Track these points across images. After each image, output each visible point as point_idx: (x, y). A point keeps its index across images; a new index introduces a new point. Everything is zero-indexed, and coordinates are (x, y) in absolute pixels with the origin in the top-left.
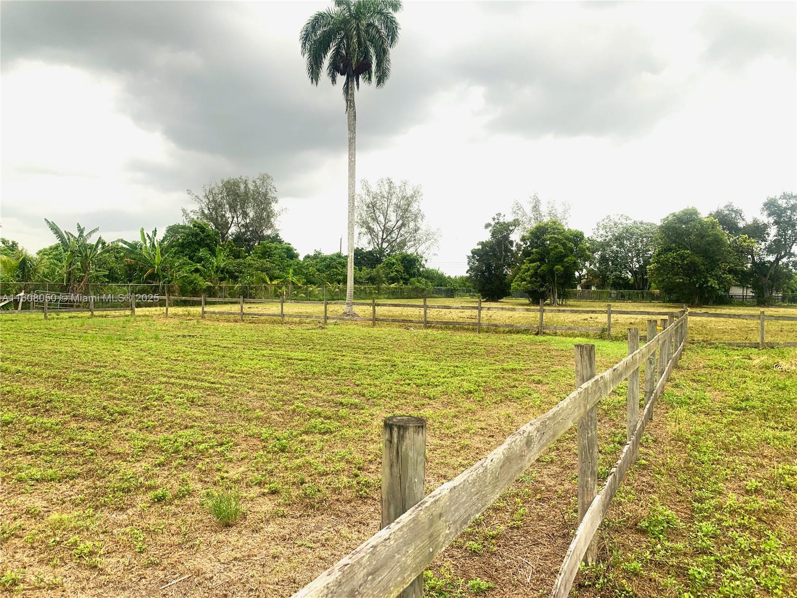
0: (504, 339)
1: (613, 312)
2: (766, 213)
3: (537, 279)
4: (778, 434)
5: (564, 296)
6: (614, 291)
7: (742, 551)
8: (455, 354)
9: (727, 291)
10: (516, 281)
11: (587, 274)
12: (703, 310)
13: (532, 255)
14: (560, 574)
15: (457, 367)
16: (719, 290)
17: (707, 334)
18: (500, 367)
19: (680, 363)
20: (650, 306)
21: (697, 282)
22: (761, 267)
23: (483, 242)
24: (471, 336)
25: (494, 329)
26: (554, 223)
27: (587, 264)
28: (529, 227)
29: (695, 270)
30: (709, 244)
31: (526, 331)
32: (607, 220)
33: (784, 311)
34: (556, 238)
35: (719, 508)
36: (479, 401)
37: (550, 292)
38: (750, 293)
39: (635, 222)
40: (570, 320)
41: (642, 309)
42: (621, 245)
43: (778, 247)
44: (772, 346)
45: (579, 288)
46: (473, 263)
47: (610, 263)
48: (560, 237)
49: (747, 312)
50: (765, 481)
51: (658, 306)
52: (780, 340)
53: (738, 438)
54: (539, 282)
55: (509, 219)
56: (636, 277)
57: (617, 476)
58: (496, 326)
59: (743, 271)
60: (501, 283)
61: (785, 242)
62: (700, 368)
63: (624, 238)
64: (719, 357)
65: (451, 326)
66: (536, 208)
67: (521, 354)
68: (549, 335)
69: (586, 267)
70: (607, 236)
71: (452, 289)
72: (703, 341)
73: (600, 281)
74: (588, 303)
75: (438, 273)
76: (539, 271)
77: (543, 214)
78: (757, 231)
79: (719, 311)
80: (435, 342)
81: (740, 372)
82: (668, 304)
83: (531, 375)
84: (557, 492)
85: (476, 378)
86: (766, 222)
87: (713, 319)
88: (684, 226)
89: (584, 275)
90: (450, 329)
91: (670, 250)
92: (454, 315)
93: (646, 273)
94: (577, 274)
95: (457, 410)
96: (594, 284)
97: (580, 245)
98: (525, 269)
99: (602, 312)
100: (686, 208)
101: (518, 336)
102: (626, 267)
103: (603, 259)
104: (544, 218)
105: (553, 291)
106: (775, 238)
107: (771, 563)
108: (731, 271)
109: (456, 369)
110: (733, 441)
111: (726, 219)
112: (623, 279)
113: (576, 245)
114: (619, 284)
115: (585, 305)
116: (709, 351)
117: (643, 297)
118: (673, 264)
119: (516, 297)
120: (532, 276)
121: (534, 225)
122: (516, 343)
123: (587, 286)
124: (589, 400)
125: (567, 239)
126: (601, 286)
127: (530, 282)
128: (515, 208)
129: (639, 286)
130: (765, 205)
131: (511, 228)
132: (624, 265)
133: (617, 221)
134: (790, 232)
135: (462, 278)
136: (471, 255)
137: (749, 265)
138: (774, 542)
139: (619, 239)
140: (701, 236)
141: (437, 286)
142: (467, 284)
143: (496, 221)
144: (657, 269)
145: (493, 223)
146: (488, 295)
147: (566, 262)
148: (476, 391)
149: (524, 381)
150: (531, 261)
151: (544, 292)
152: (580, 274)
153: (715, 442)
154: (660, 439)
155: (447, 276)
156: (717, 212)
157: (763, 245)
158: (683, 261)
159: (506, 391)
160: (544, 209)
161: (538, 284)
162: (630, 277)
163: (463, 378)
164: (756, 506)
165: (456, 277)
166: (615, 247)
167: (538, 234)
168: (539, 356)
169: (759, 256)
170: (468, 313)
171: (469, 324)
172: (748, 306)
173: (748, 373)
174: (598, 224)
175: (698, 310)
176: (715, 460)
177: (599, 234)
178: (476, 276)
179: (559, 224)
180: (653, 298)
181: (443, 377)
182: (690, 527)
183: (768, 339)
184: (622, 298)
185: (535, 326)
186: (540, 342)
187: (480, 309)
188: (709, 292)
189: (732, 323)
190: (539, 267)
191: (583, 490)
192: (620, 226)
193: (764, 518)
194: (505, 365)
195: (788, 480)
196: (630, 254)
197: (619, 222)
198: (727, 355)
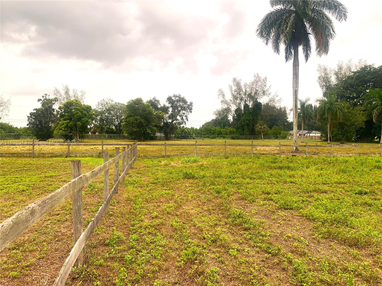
0: (48, 161)
1: (104, 145)
2: (168, 102)
3: (68, 129)
4: (166, 192)
5: (82, 137)
6: (107, 135)
7: (147, 243)
8: (17, 171)
9: (154, 134)
10: (56, 130)
11: (94, 127)
12: (145, 143)
13: (65, 117)
14: (59, 276)
15: (17, 178)
16: (151, 134)
17: (145, 153)
18: (44, 175)
19: (133, 166)
20: (123, 141)
21: (143, 131)
22: (166, 124)
23: (37, 109)
24: (28, 160)
25: (42, 155)
26: (77, 101)
27: (94, 122)
28: (64, 102)
29: (141, 126)
30: (147, 114)
31: (61, 156)
32: (103, 101)
33: (175, 142)
34: (77, 108)
35: (140, 227)
36: (28, 195)
37: (75, 135)
38: (163, 135)
39: (116, 103)
40: (84, 149)
41: (119, 143)
42: (110, 113)
43: (173, 117)
44: (169, 156)
45: (90, 134)
46: (31, 120)
47: (105, 121)
48: (79, 108)
49: (161, 143)
50: (160, 212)
51: (126, 141)
52: (172, 154)
53: (152, 196)
54: (69, 130)
55: (52, 97)
56: (117, 128)
57: (95, 222)
58: (43, 154)
59: (160, 126)
60: (48, 131)
61: (175, 114)
62: (141, 168)
63: (111, 110)
64: (149, 162)
65: (16, 155)
66: (67, 93)
67: (57, 167)
68: (73, 157)
69: (93, 123)
70: (103, 109)
71: (18, 135)
72: (144, 156)
73: (100, 130)
74: (95, 141)
75: (8, 125)
76: (69, 125)
77: (71, 96)
78: (165, 109)
79: (151, 143)
80: (4, 165)
81: (156, 168)
82: (131, 141)
83: (61, 178)
84: (67, 235)
85: (28, 183)
86: (168, 106)
87: (149, 146)
88: (137, 106)
89: (92, 127)
90: (14, 157)
91: (131, 116)
92: (18, 149)
93: (121, 126)
94: (89, 127)
95: (14, 201)
96: (97, 132)
97: (90, 113)
98: (61, 124)
99: (99, 145)
100: (137, 98)
101: (56, 158)
102: (112, 124)
103: (102, 120)
104: (71, 98)
105: (76, 135)
106: (171, 113)
107: (158, 246)
108: (155, 126)
109: (16, 179)
110: (150, 197)
111: (154, 104)
112: (111, 129)
113: (88, 112)
114: (109, 132)
115: (93, 141)
116: (145, 160)
117: (120, 137)
118: (132, 123)
119: (57, 138)
120: (65, 128)
121: (66, 101)
122: (54, 162)
123: (94, 133)
124: (76, 187)
125: (83, 109)
126: (101, 132)
127: (64, 131)
128: (56, 92)
129: (118, 133)
130: (168, 99)
131: (53, 102)
132: (111, 122)
133: (107, 102)
134: (176, 110)
135: (25, 128)
136: (30, 116)
137: (162, 123)
138: (160, 237)
139: (108, 110)
140: (144, 111)
141: (9, 133)
142: (28, 132)
143: (45, 98)
144: (126, 125)
145: (43, 99)
146: (41, 137)
147: (83, 120)
148: (27, 190)
149: (56, 181)
150: (65, 120)
151: (72, 136)
152: (90, 127)
153: (143, 199)
154: (120, 201)
155: (15, 127)
156: (150, 100)
157: (167, 115)
158: (136, 121)
159: (46, 187)
160: (71, 93)
161: (69, 132)
162: (114, 128)
163: (20, 183)
164: (155, 223)
165: (21, 128)
166: (107, 114)
167: (68, 106)
168: (66, 168)
169: (166, 119)
170: (28, 147)
171: (27, 154)
172: (162, 140)
173: (159, 168)
174: (98, 102)
175: (143, 143)
176: (142, 207)
177: (99, 107)
178: (33, 127)
179: (79, 102)
180: (124, 138)
181: (7, 185)
182: (128, 238)
183: (168, 154)
184: (111, 138)
185: (65, 153)
186: (68, 161)
187: (33, 145)
188: (147, 135)
189: (156, 148)
190: (69, 123)
191: (76, 231)
192: (109, 104)
193: (157, 228)
194: (47, 175)
195: (168, 210)
196: (114, 118)
197: (109, 102)
198: (152, 161)
